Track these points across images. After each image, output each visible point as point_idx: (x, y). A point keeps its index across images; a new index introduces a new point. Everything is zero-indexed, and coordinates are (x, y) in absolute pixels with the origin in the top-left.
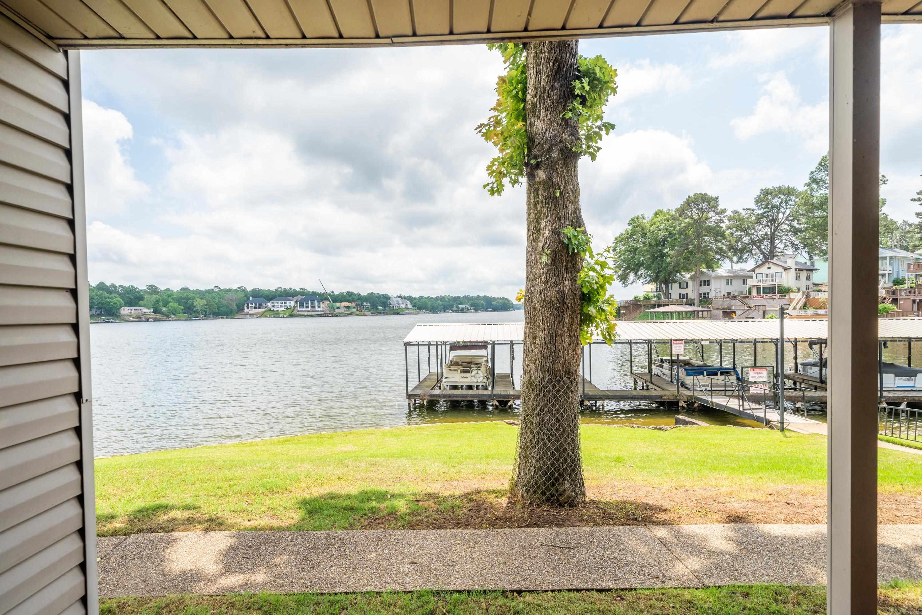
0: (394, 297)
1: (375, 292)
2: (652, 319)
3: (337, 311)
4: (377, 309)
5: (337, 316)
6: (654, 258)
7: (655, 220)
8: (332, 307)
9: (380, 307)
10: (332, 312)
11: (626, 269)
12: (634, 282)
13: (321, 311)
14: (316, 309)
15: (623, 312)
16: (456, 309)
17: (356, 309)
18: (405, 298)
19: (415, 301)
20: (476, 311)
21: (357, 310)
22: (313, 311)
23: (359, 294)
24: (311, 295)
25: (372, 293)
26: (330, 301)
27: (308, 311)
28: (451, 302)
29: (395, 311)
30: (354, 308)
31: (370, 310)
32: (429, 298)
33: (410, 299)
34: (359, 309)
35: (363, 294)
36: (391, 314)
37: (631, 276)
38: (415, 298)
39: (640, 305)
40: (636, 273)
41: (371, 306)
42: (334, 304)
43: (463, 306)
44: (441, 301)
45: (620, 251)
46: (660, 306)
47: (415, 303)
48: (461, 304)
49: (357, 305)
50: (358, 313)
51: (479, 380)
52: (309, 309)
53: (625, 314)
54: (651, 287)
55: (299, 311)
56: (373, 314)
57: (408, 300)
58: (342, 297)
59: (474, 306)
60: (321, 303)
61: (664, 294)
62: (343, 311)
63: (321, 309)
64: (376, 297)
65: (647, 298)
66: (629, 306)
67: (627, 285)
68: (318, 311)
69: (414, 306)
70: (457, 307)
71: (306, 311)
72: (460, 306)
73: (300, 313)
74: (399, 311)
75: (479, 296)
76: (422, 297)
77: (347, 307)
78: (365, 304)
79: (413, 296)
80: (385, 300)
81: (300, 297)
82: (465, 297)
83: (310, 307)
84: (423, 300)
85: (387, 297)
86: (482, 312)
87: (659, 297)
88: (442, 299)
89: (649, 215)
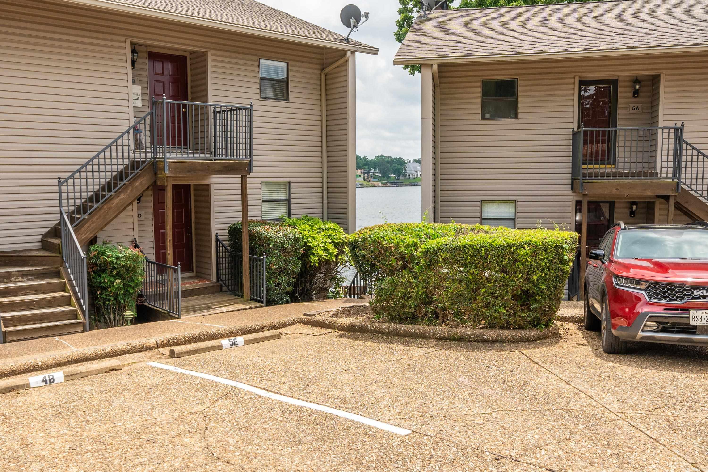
1: (386, 155)
4: (389, 177)
9: (393, 176)
17: (362, 179)
21: (364, 179)
23: (365, 158)
29: (413, 181)
30: (360, 176)
31: (379, 179)
34: (366, 178)
35: (371, 157)
36: (406, 185)
41: (380, 173)
49: (364, 173)
50: (365, 183)
56: (384, 185)
64: (388, 162)
74: (416, 180)
80: (399, 167)
85: (401, 162)
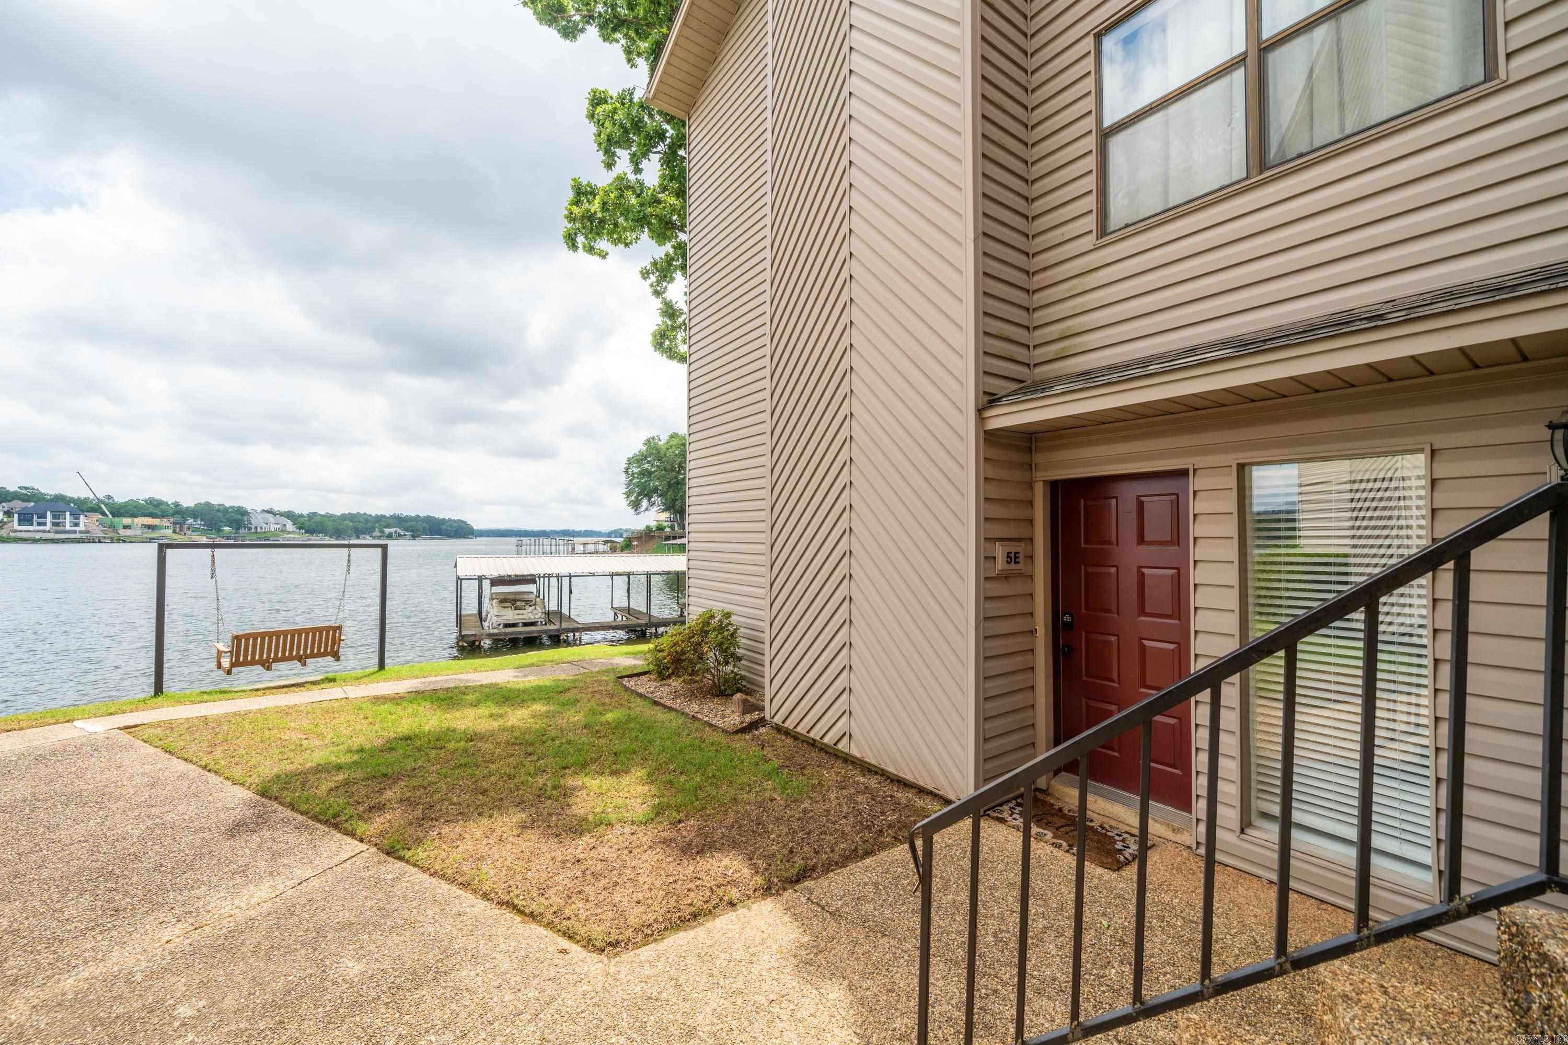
0: (256, 511)
2: (669, 552)
3: (123, 532)
5: (124, 542)
6: (670, 486)
7: (671, 443)
8: (113, 527)
10: (111, 535)
11: (639, 494)
12: (647, 509)
13: (81, 532)
14: (68, 527)
15: (635, 543)
16: (379, 534)
18: (281, 514)
19: (302, 520)
20: (414, 537)
22: (56, 532)
24: (51, 500)
25: (208, 504)
26: (103, 514)
27: (44, 531)
28: (370, 524)
32: (328, 516)
33: (289, 515)
37: (645, 503)
38: (301, 516)
39: (654, 536)
40: (649, 500)
42: (116, 519)
43: (393, 530)
44: (351, 521)
45: (633, 474)
46: (675, 538)
47: (303, 524)
48: (388, 526)
51: (537, 617)
52: (48, 528)
53: (637, 546)
54: (665, 516)
55: (16, 531)
57: (288, 517)
58: (135, 507)
59: (412, 531)
60: (82, 517)
61: (679, 525)
62: (139, 532)
63: (82, 527)
65: (660, 528)
66: (641, 537)
67: (639, 513)
68: (75, 532)
69: (300, 528)
70: (382, 532)
71: (38, 531)
72: (387, 531)
73: (19, 535)
75: (418, 516)
76: (315, 514)
77: (149, 527)
78: (191, 521)
79: (297, 511)
81: (18, 505)
82: (393, 517)
83: (49, 524)
84: (317, 519)
86: (424, 539)
87: (672, 527)
88: (351, 517)
89: (664, 438)
